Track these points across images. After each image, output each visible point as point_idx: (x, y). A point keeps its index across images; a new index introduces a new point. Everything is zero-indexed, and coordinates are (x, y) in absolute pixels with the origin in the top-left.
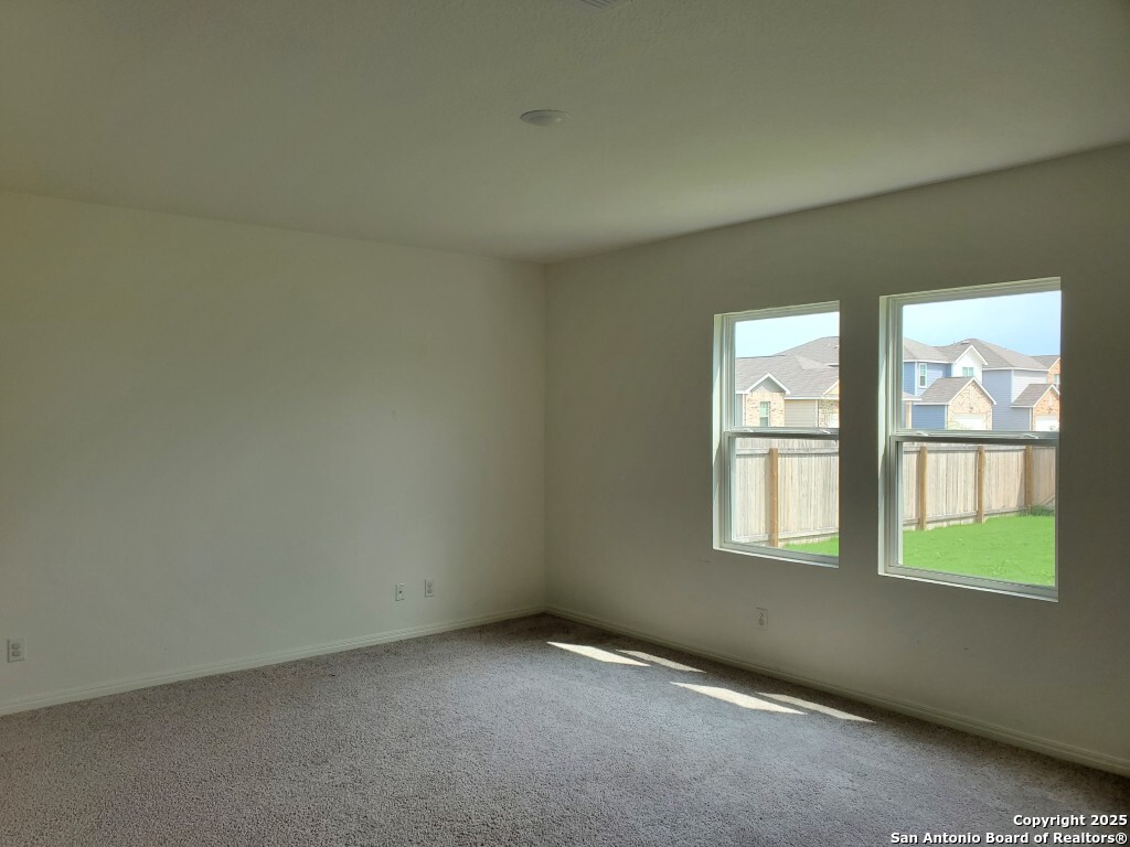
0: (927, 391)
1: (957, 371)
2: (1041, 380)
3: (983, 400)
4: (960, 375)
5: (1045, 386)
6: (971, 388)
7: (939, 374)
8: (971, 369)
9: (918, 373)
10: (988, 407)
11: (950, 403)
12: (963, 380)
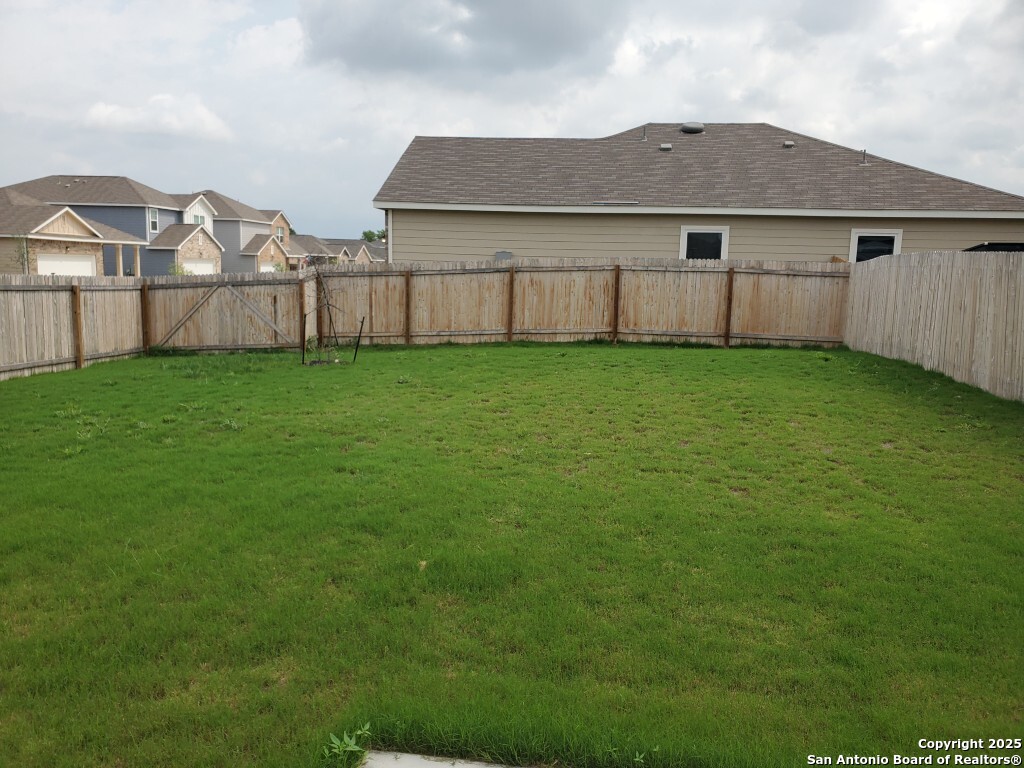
0: (160, 235)
1: (188, 219)
2: (265, 231)
3: (212, 245)
4: (192, 222)
5: (268, 237)
6: (201, 235)
7: (172, 220)
8: (202, 218)
9: (149, 218)
10: (216, 252)
11: (179, 248)
12: (192, 227)
